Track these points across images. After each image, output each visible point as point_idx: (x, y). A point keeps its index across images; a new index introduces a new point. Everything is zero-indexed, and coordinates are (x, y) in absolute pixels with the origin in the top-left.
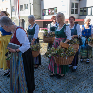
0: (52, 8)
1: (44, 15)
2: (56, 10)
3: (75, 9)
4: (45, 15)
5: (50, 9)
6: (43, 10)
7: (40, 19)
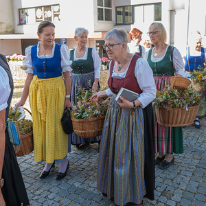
0: (45, 7)
1: (22, 22)
2: (59, 11)
3: (104, 8)
4: (25, 24)
5: (40, 7)
6: (19, 10)
7: (13, 32)
